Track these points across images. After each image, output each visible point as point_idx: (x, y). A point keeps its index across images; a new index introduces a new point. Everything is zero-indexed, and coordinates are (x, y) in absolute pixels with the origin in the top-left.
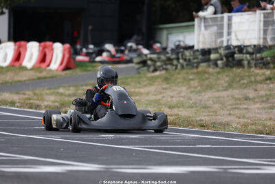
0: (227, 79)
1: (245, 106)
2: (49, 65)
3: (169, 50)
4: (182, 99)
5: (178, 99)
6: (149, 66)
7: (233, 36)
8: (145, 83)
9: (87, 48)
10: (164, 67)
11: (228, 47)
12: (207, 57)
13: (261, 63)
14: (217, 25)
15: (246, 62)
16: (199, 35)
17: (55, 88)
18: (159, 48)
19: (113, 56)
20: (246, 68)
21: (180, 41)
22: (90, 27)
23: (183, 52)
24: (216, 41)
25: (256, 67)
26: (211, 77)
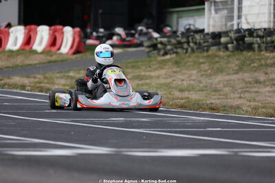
0: (237, 62)
1: (256, 90)
2: (59, 49)
3: (179, 33)
4: (192, 82)
5: (188, 82)
6: (159, 50)
7: (243, 19)
8: (155, 67)
9: (97, 32)
10: (175, 50)
11: (238, 31)
12: (217, 40)
13: (271, 46)
14: (227, 9)
15: (256, 46)
16: (209, 18)
17: (66, 72)
18: (169, 31)
19: (123, 40)
20: (256, 52)
21: (190, 25)
22: (100, 11)
23: (193, 35)
24: (226, 25)
25: (266, 50)
26: (221, 60)
